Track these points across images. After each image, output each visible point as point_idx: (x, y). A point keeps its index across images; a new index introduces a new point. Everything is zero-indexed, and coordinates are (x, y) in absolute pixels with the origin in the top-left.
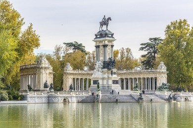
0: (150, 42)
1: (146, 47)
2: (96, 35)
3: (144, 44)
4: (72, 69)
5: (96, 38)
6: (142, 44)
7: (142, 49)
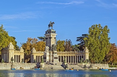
0: (82, 36)
1: (80, 39)
2: (46, 32)
3: (79, 38)
4: (36, 51)
5: (46, 33)
6: (78, 38)
7: (78, 40)
